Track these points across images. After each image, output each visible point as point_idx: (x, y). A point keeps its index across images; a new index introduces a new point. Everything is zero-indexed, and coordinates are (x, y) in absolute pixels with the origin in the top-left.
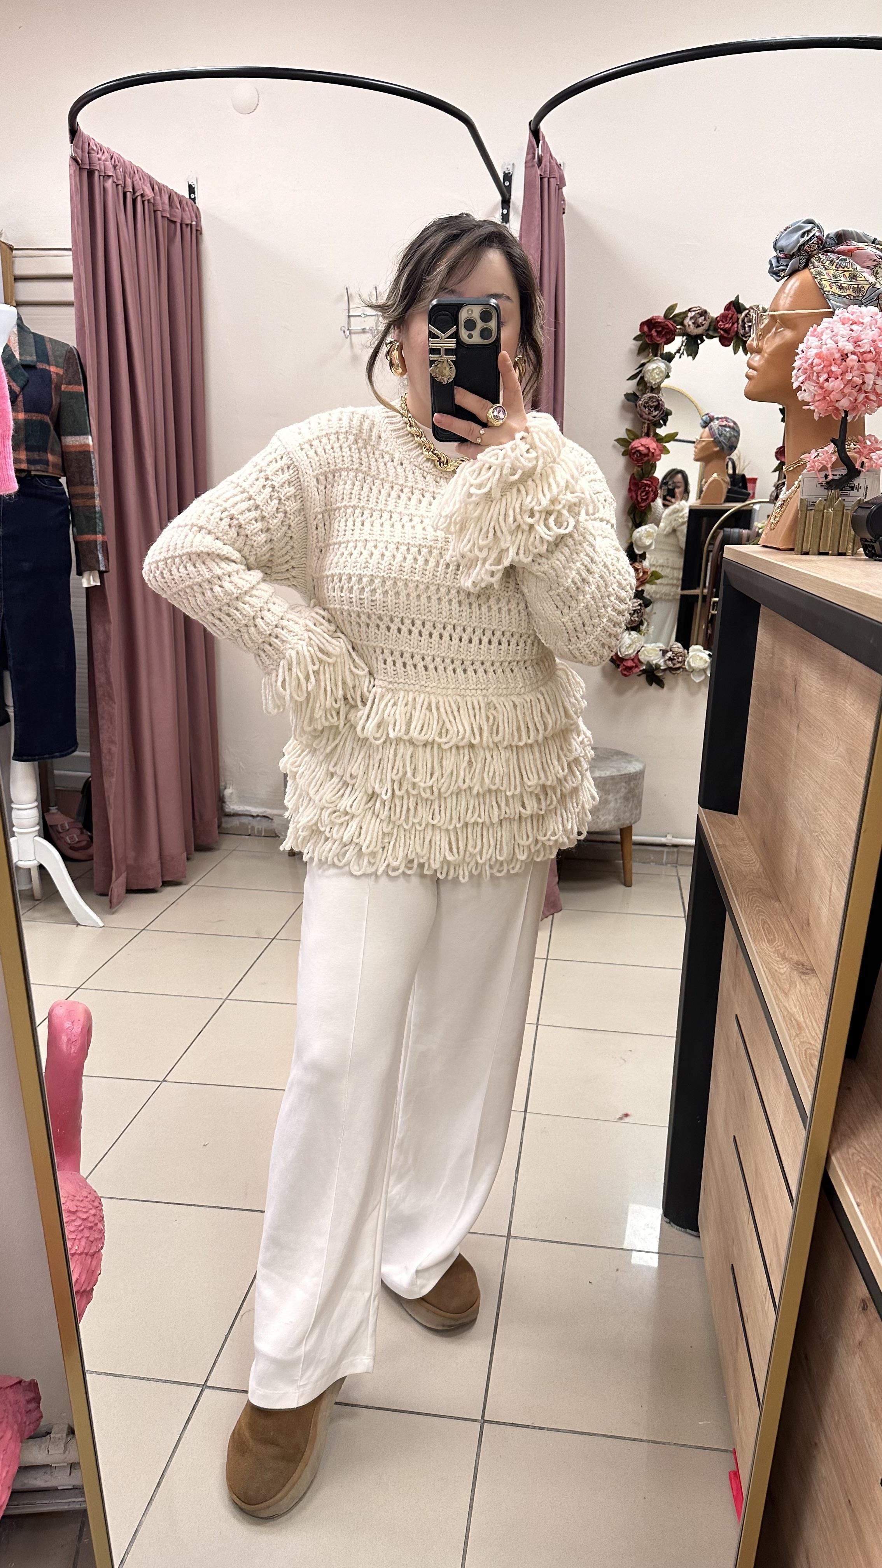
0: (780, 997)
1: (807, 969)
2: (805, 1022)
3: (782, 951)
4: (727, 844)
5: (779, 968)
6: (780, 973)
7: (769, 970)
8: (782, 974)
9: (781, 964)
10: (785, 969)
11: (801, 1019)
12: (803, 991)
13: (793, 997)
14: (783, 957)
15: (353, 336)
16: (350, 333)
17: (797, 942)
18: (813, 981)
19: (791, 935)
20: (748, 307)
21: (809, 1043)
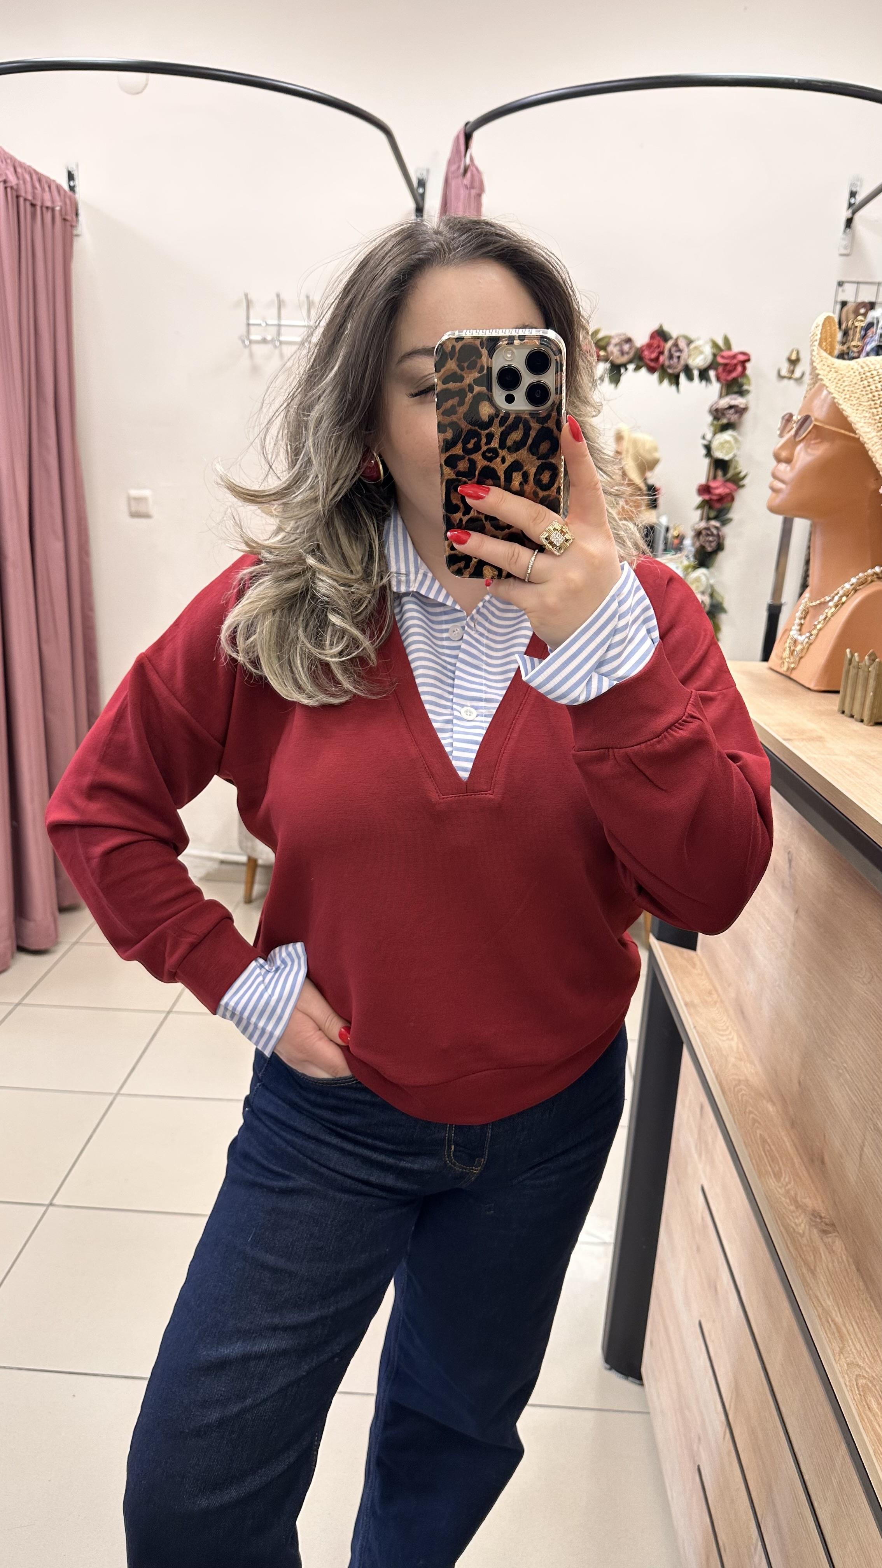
0: (808, 1279)
1: (826, 1224)
2: (845, 1325)
3: (792, 1193)
4: (697, 1001)
5: (795, 1223)
6: (799, 1234)
7: (786, 1229)
8: (802, 1236)
9: (797, 1217)
10: (803, 1225)
11: (839, 1320)
12: (830, 1265)
13: (822, 1277)
14: (798, 1206)
17: (806, 1175)
18: (838, 1245)
19: (795, 1161)
20: (675, 336)
21: (858, 1365)
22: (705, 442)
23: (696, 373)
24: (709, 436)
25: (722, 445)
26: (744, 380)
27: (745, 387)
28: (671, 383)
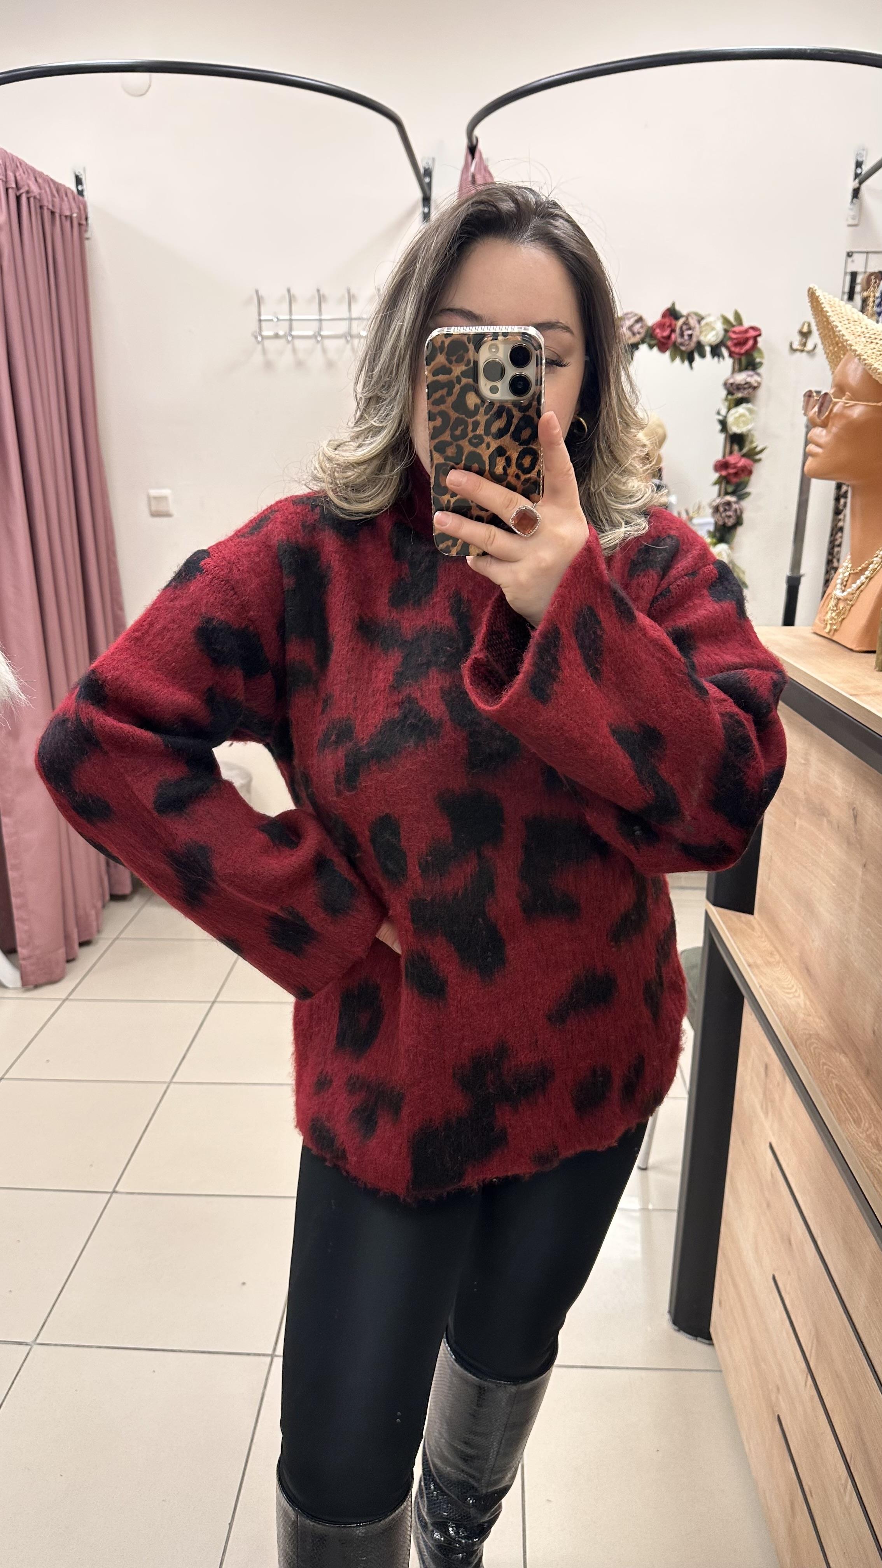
3: (873, 1137)
4: (759, 962)
9: (880, 1160)
14: (880, 1149)
15: (267, 343)
16: (263, 338)
19: (873, 1107)
20: (684, 312)
22: (721, 418)
23: (708, 349)
24: (723, 412)
25: (737, 419)
26: (756, 354)
27: (758, 360)
28: (683, 361)
